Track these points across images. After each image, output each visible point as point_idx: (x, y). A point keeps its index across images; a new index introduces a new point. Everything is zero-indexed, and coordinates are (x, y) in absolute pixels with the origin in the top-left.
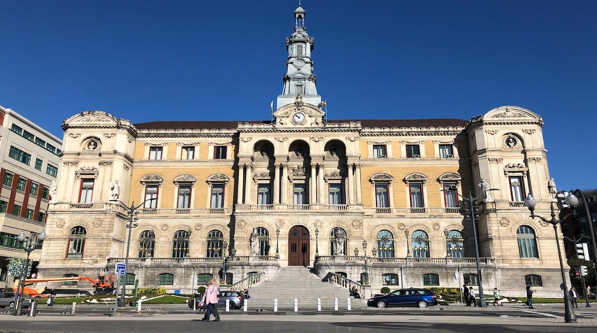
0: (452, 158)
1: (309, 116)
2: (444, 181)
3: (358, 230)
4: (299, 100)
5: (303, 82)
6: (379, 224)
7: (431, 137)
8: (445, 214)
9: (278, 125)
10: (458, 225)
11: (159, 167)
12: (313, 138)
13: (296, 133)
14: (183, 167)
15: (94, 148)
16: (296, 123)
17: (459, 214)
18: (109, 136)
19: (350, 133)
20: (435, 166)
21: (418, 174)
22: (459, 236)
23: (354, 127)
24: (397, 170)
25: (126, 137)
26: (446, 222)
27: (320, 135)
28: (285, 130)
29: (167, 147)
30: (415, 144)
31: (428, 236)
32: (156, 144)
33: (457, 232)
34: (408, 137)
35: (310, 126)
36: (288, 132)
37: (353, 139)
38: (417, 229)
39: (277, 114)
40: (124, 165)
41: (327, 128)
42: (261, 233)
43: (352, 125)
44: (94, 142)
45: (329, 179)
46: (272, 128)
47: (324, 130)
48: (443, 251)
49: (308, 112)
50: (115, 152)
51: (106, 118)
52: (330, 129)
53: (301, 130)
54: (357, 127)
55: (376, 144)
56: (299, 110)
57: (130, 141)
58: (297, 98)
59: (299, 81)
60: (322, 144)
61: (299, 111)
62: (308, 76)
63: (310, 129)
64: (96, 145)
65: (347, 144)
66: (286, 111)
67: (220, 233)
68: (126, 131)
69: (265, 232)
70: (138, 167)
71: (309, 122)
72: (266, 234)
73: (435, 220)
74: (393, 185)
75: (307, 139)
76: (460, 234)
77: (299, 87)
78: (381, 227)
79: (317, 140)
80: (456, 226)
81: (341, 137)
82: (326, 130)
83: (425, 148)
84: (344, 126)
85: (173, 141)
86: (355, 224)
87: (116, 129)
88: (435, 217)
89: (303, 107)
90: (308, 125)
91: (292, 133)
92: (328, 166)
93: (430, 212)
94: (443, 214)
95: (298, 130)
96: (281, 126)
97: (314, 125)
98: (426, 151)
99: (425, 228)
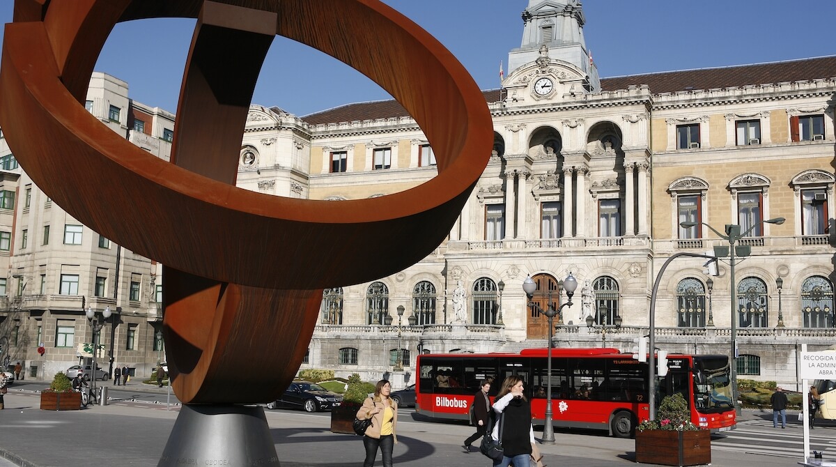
0: (820, 141)
1: (561, 83)
2: (801, 185)
3: (637, 280)
4: (543, 55)
5: (554, 19)
6: (681, 268)
7: (783, 102)
8: (801, 247)
9: (509, 104)
10: (823, 267)
11: (344, 185)
12: (567, 121)
13: (539, 115)
14: (376, 183)
15: (251, 163)
16: (538, 96)
17: (827, 247)
18: (269, 142)
19: (629, 107)
20: (787, 158)
21: (753, 176)
22: (826, 288)
23: (635, 97)
24: (717, 169)
25: (291, 141)
26: (801, 262)
27: (579, 115)
28: (520, 110)
29: (353, 151)
30: (752, 118)
31: (766, 287)
32: (338, 147)
33: (822, 280)
34: (740, 106)
35: (562, 101)
36: (526, 113)
37: (634, 118)
38: (747, 275)
39: (509, 83)
40: (292, 185)
41: (590, 101)
42: (485, 286)
43: (632, 92)
44: (250, 153)
45: (598, 192)
46: (501, 110)
47: (585, 105)
48: (792, 314)
49: (559, 75)
50: (277, 167)
51: (262, 114)
52: (594, 104)
53: (546, 108)
54: (641, 97)
55: (682, 123)
56: (543, 72)
57: (300, 146)
58: (540, 52)
59: (547, 19)
60: (582, 131)
61: (543, 76)
62: (560, 9)
63: (562, 106)
64: (253, 157)
65: (625, 127)
66: (522, 77)
67: (431, 287)
68: (290, 133)
69: (491, 285)
70: (316, 186)
71: (561, 93)
72: (493, 289)
73: (781, 259)
74: (709, 198)
75: (556, 125)
76: (828, 284)
77: (547, 30)
78: (684, 272)
79: (573, 124)
80: (821, 269)
81: (614, 116)
82: (588, 105)
83: (772, 124)
84: (619, 95)
85: (362, 142)
86: (633, 270)
87: (276, 131)
88: (781, 253)
89: (551, 67)
90: (558, 99)
91: (533, 115)
92: (597, 169)
93: (774, 245)
94: (797, 248)
95: (541, 108)
96: (515, 104)
97: (567, 99)
98: (772, 130)
99: (761, 272)
